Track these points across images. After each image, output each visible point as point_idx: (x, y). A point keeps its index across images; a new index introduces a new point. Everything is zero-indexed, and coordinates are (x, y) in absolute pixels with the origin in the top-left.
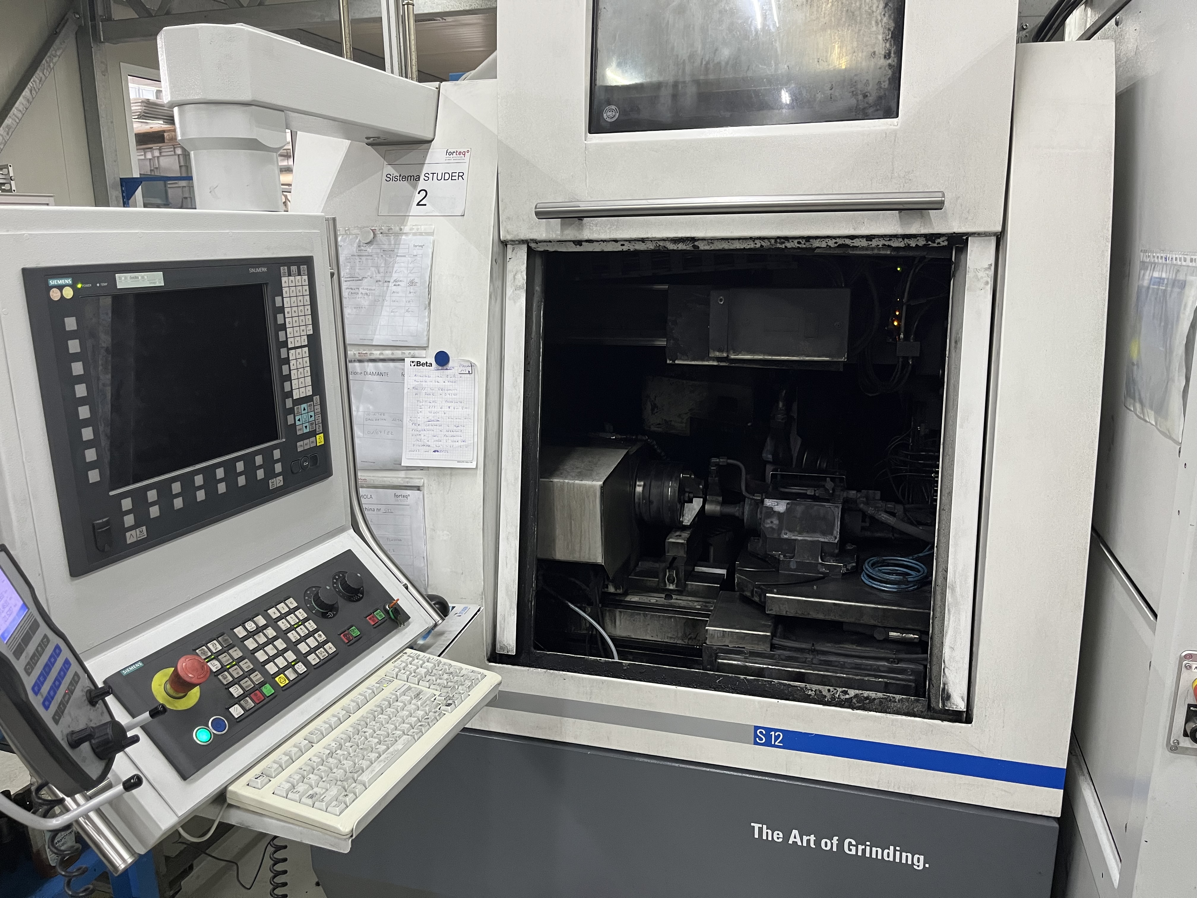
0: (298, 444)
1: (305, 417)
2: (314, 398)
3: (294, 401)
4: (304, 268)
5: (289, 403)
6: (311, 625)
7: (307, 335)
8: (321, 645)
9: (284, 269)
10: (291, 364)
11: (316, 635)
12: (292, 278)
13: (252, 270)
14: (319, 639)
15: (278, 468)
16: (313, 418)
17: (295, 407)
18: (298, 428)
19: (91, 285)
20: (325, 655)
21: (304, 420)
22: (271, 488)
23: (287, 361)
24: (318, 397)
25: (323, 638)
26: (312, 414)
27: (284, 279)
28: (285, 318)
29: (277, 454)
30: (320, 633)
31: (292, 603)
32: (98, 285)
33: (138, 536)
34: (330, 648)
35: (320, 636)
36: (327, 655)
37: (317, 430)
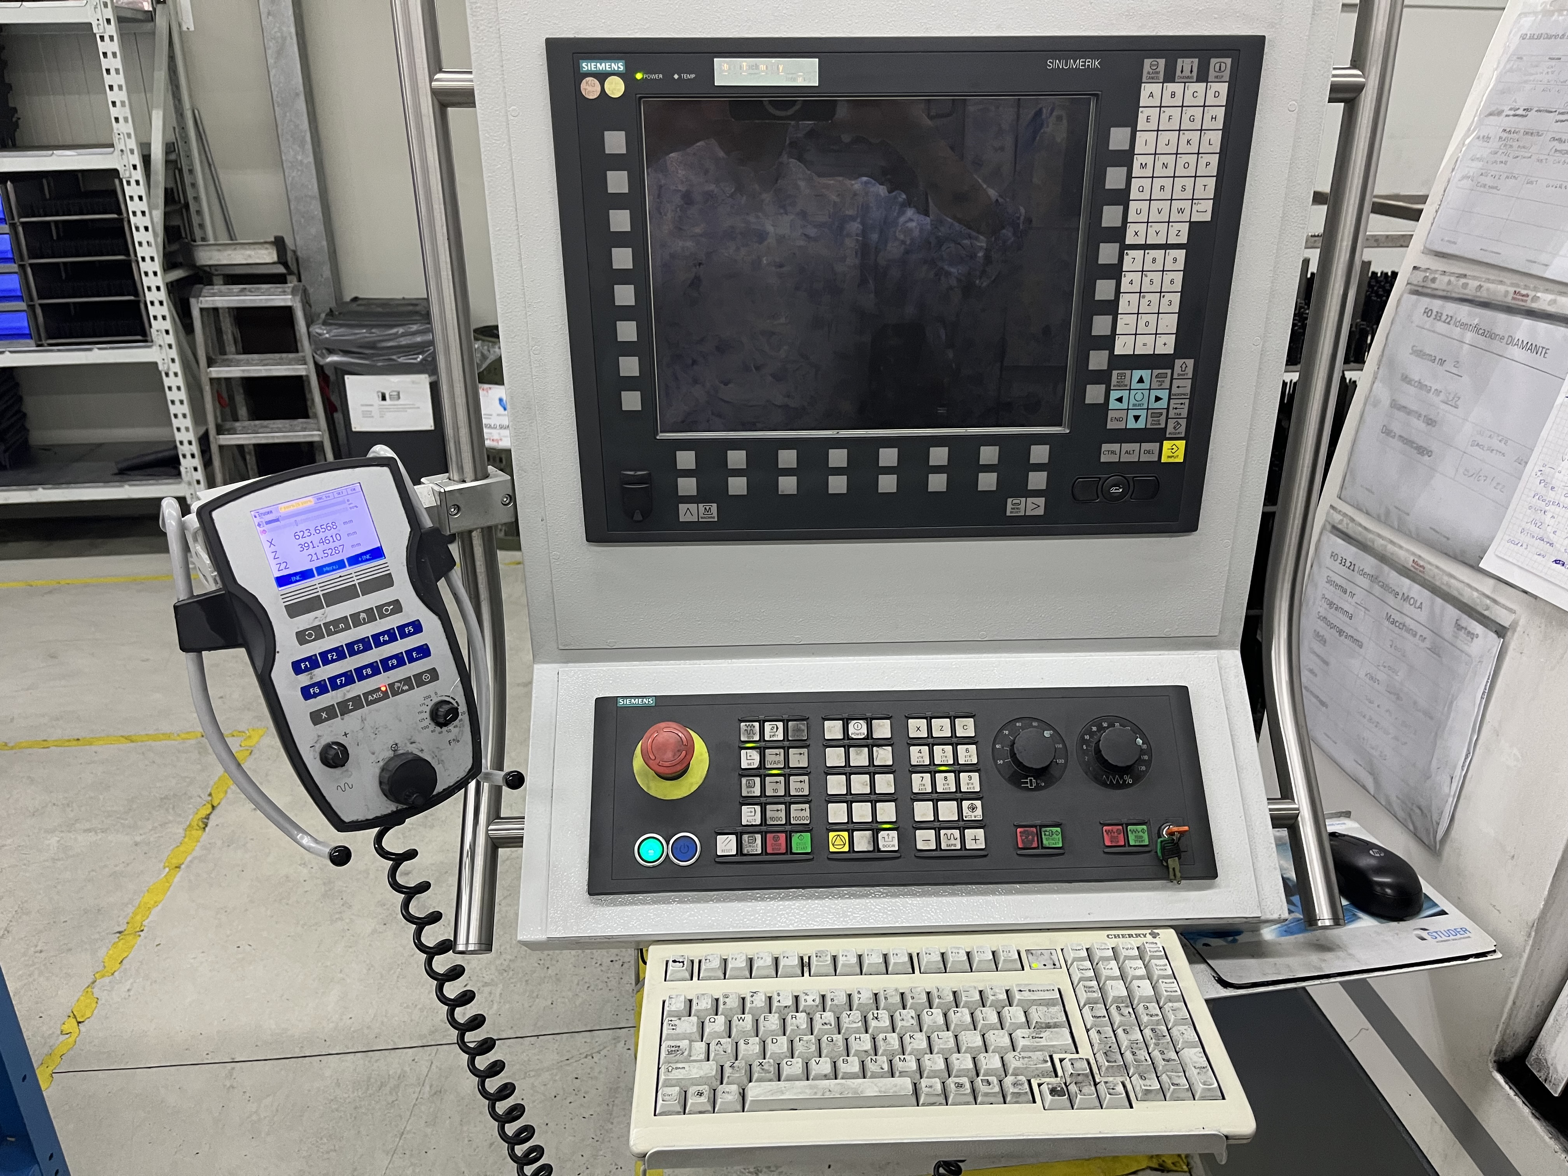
0: (1105, 447)
1: (1139, 397)
2: (1178, 363)
3: (1112, 357)
4: (1222, 65)
5: (1098, 360)
6: (971, 782)
7: (1190, 222)
8: (962, 825)
9: (1153, 65)
10: (1125, 281)
11: (965, 804)
12: (1177, 87)
13: (1054, 64)
14: (966, 811)
15: (1037, 480)
16: (1163, 404)
17: (1115, 373)
18: (1111, 414)
19: (661, 76)
20: (955, 845)
21: (1132, 401)
22: (1008, 514)
23: (1115, 272)
24: (1190, 363)
25: (978, 814)
26: (1164, 394)
27: (1147, 89)
28: (1129, 178)
29: (1040, 454)
30: (978, 803)
31: (966, 727)
32: (676, 76)
33: (701, 515)
34: (976, 839)
35: (973, 808)
36: (959, 847)
37: (1170, 429)
